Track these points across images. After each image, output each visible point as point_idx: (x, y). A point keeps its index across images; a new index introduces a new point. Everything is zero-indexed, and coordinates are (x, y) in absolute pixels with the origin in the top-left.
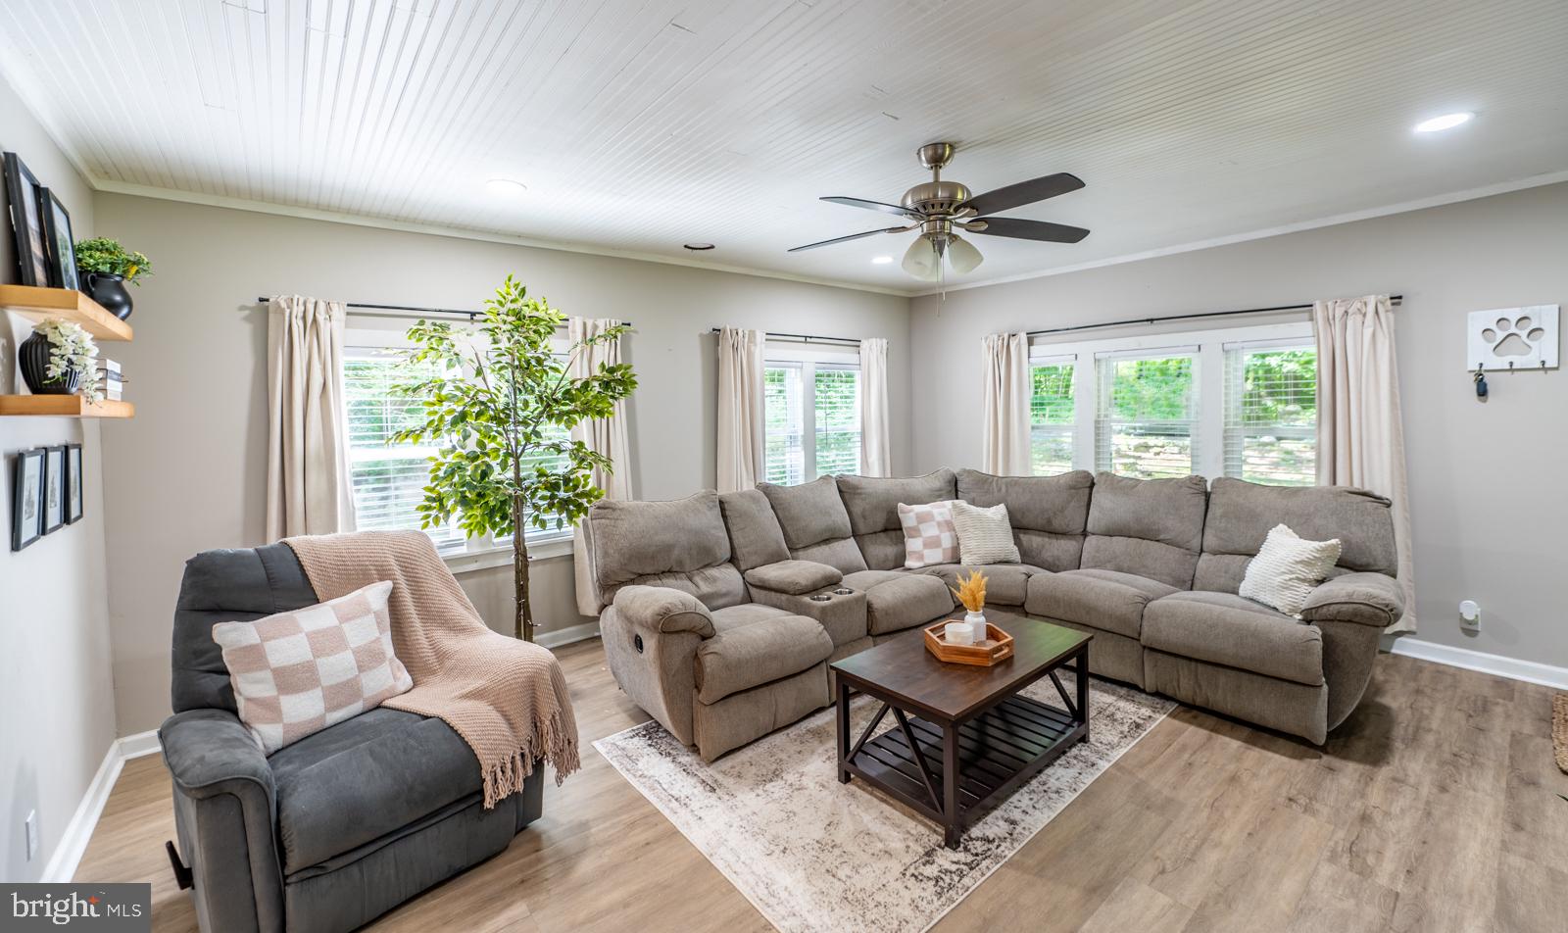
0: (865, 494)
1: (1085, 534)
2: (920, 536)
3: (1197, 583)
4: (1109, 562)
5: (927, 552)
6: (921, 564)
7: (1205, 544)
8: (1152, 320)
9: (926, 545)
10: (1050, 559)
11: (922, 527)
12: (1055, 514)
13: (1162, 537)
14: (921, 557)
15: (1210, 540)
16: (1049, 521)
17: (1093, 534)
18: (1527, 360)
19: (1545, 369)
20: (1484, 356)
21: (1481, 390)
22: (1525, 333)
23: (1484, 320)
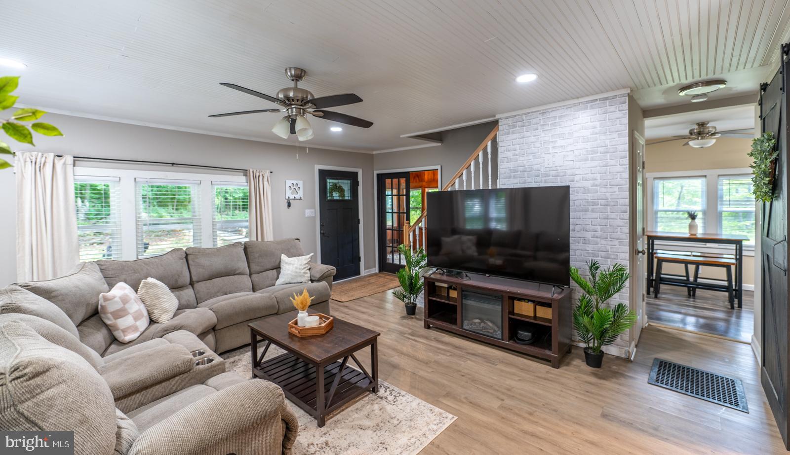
0: (62, 295)
1: (192, 284)
3: (257, 287)
4: (218, 292)
5: (138, 323)
6: (137, 335)
7: (252, 270)
8: (173, 164)
9: (136, 319)
10: (185, 303)
11: (127, 306)
12: (179, 276)
13: (237, 272)
14: (136, 329)
15: (255, 267)
16: (176, 281)
17: (198, 282)
18: (297, 197)
19: (300, 199)
20: (289, 194)
21: (289, 205)
22: (297, 188)
23: (289, 183)
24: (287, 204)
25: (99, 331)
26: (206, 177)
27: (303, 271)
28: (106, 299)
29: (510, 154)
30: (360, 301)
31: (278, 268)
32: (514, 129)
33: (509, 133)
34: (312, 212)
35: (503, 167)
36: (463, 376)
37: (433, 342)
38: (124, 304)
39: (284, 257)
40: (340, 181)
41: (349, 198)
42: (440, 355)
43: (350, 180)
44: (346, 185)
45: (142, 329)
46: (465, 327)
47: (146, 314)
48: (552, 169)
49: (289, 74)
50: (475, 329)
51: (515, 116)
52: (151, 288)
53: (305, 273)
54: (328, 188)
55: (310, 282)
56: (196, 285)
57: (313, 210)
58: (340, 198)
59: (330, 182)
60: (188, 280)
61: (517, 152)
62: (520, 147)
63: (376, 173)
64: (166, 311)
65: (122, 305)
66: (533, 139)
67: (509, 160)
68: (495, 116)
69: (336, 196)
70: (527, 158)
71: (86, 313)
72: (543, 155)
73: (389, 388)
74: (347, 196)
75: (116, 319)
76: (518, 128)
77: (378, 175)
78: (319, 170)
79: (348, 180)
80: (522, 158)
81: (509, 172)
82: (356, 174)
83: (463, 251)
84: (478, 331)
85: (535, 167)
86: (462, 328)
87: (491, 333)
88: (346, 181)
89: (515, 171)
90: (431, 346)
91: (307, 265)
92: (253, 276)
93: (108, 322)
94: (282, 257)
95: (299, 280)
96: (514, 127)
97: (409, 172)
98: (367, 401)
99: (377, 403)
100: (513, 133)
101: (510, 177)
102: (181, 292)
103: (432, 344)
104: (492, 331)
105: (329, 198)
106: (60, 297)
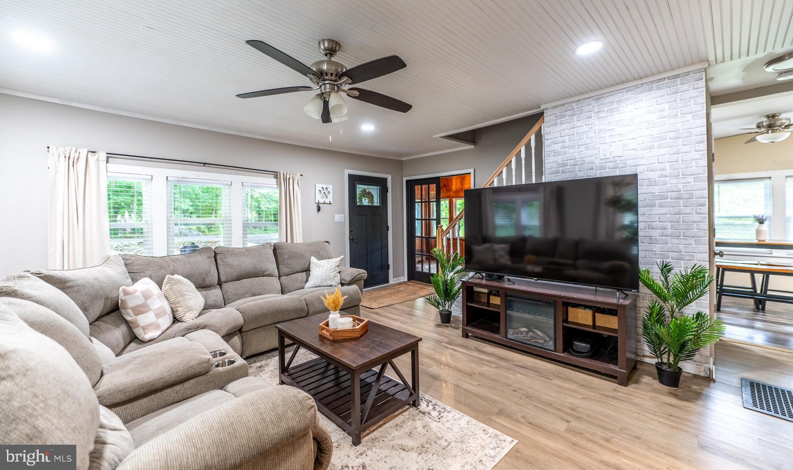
1: (220, 284)
2: (150, 310)
3: (286, 290)
4: (246, 293)
5: (160, 321)
6: (158, 333)
7: (281, 272)
8: (205, 164)
9: (158, 316)
10: (212, 303)
11: (149, 302)
12: (206, 275)
13: (266, 273)
14: (158, 327)
15: (284, 269)
16: (204, 280)
17: (226, 282)
18: (327, 201)
19: (330, 204)
20: (319, 198)
21: (319, 209)
22: (326, 193)
23: (319, 187)
24: (316, 208)
25: (118, 327)
26: (237, 178)
27: (333, 274)
28: (126, 293)
29: (557, 147)
30: (391, 308)
31: (307, 270)
32: (563, 119)
33: (556, 124)
34: (342, 217)
35: (550, 162)
36: (514, 391)
37: (474, 352)
38: (146, 299)
39: (313, 260)
40: (370, 187)
41: (378, 205)
42: (484, 366)
43: (379, 186)
44: (375, 191)
45: (164, 327)
46: (509, 336)
47: (169, 311)
48: (609, 160)
49: (322, 47)
50: (522, 339)
51: (564, 105)
52: (175, 284)
53: (335, 276)
54: (358, 193)
55: (340, 286)
56: (224, 286)
57: (343, 215)
58: (370, 204)
59: (360, 188)
60: (216, 281)
61: (566, 144)
62: (569, 138)
63: (405, 179)
64: (190, 309)
65: (144, 301)
66: (585, 128)
67: (557, 154)
68: (540, 107)
69: (366, 202)
70: (578, 150)
71: (104, 307)
72: (598, 146)
73: (431, 402)
74: (376, 202)
75: (136, 314)
76: (567, 118)
77: (407, 181)
78: (349, 174)
79: (377, 186)
80: (572, 151)
81: (557, 167)
82: (385, 180)
83: (495, 260)
84: (525, 341)
85: (588, 160)
86: (506, 337)
87: (541, 344)
88: (376, 187)
89: (564, 165)
90: (472, 356)
91: (337, 268)
92: (283, 278)
93: (128, 318)
94: (311, 259)
95: (329, 283)
96: (563, 116)
97: (439, 177)
98: (407, 417)
99: (419, 419)
100: (561, 123)
101: (558, 172)
102: (208, 291)
103: (474, 355)
104: (542, 341)
105: (358, 204)
106: (75, 288)
